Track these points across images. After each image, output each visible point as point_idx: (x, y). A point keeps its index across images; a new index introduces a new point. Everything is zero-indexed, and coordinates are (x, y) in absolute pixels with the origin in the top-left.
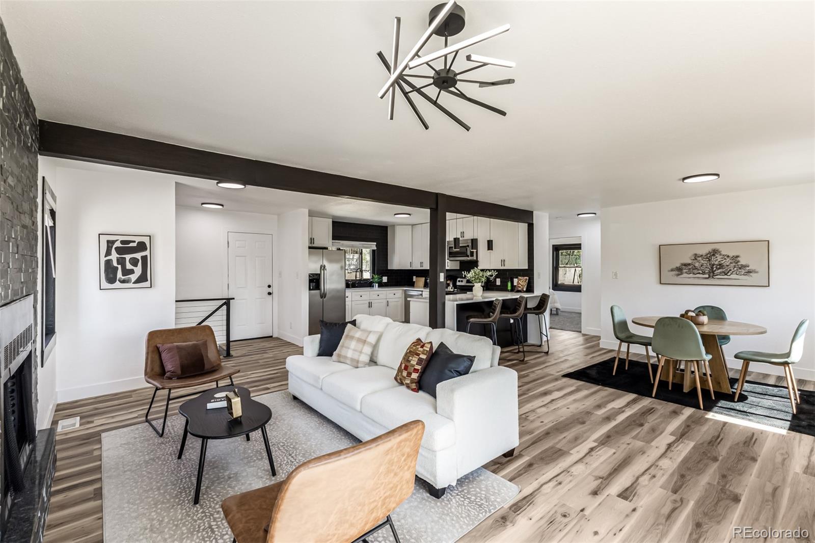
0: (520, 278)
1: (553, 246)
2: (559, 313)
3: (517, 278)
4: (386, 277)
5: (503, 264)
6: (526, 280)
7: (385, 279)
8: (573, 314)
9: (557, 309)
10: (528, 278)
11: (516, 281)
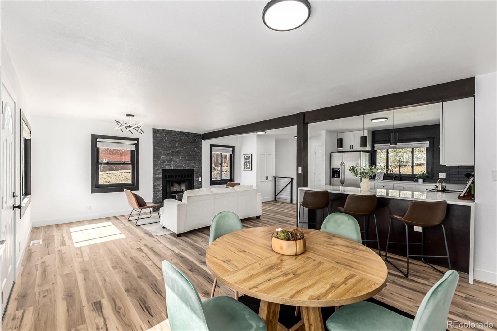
7: (442, 176)
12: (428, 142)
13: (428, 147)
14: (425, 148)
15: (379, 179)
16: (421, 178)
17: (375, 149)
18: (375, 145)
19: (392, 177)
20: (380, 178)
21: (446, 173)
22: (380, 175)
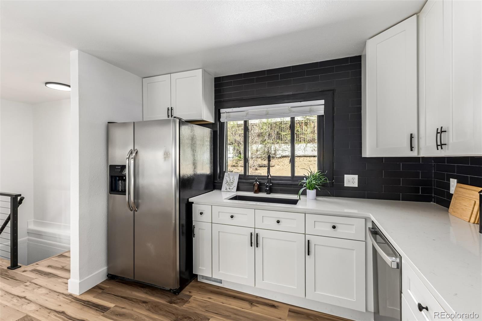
12: (322, 102)
13: (322, 113)
14: (316, 116)
15: (228, 190)
16: (311, 187)
17: (222, 120)
18: (222, 111)
19: (254, 185)
20: (231, 187)
21: (357, 176)
22: (231, 181)
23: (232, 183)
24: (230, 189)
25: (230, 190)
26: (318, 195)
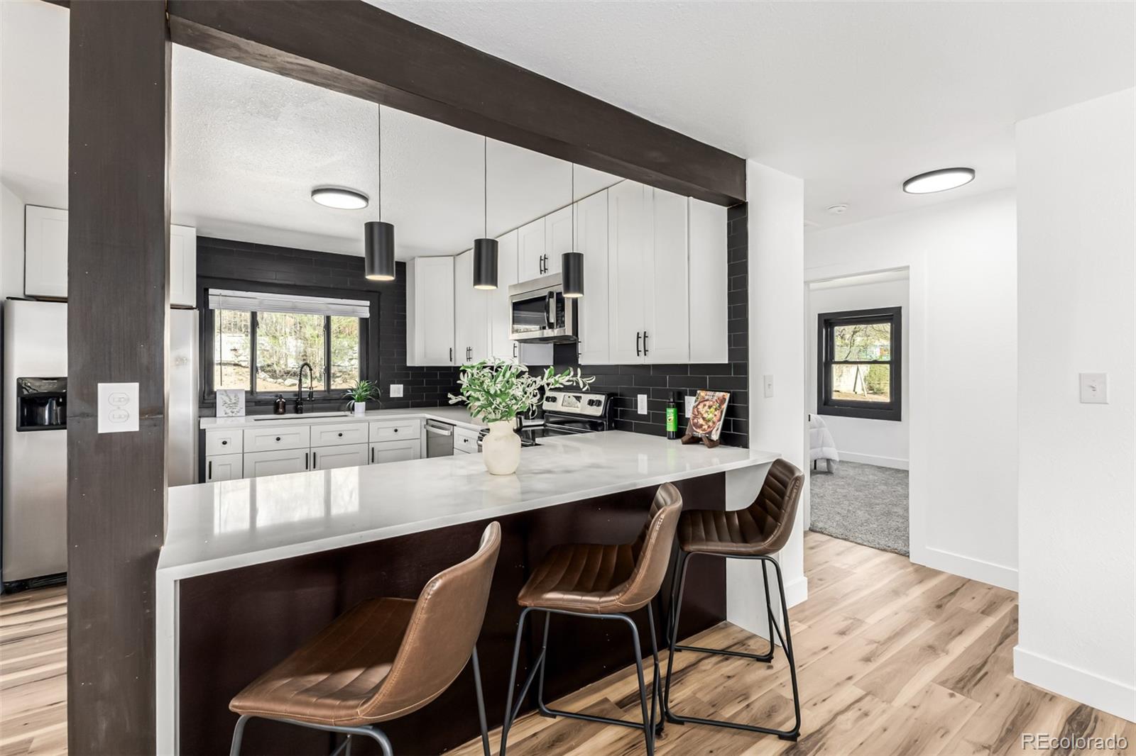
0: (702, 393)
1: (820, 315)
2: (834, 467)
3: (693, 394)
4: (401, 386)
5: (641, 348)
6: (722, 401)
7: (397, 391)
8: (867, 470)
9: (828, 461)
10: (727, 396)
11: (690, 402)
12: (368, 303)
14: (359, 319)
15: (231, 414)
16: (361, 399)
17: (210, 305)
18: (211, 291)
20: (235, 410)
21: (402, 385)
22: (233, 401)
23: (235, 403)
24: (233, 412)
25: (234, 415)
26: (368, 409)
